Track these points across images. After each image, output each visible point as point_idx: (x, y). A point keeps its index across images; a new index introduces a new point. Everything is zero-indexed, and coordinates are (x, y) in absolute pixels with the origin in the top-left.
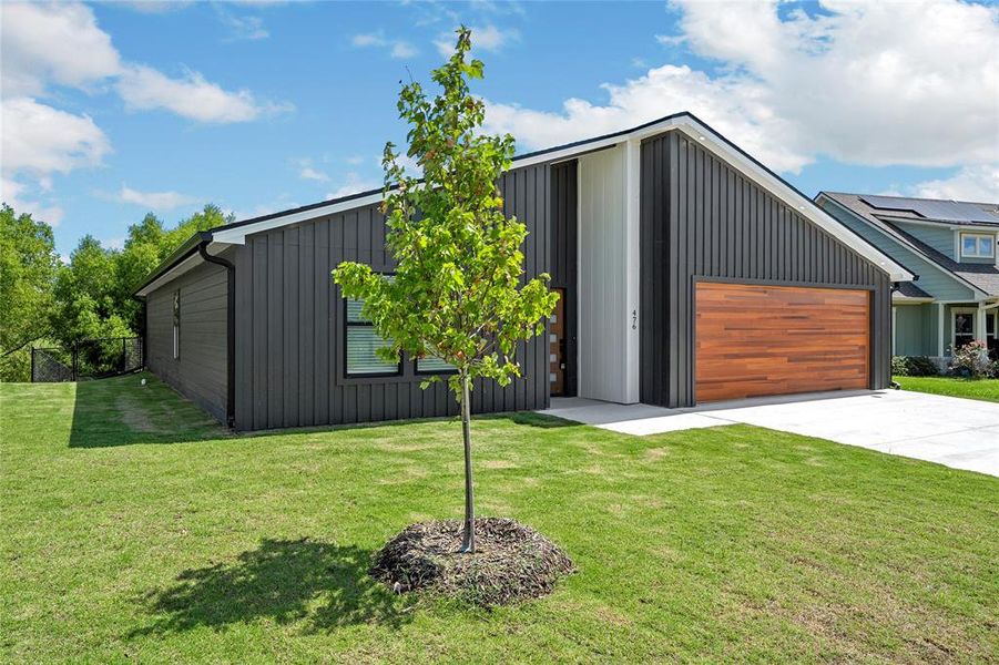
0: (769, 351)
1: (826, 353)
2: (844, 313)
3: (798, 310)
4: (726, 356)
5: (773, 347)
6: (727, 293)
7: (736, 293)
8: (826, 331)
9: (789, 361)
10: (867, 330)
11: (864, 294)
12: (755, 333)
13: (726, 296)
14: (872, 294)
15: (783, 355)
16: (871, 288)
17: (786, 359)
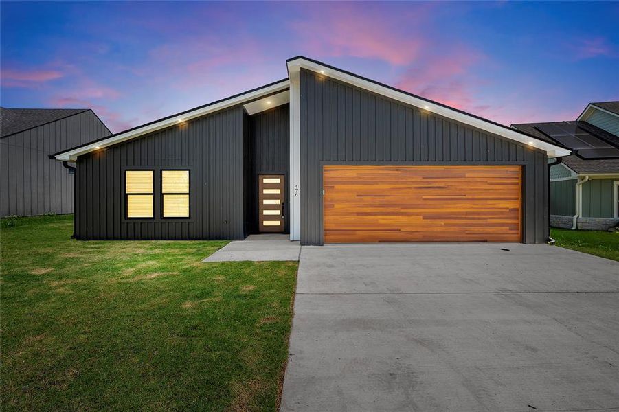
0: (402, 211)
1: (467, 213)
2: (492, 184)
3: (437, 182)
4: (358, 214)
5: (406, 208)
6: (359, 172)
7: (367, 172)
8: (467, 197)
9: (423, 219)
10: (520, 196)
11: (517, 169)
12: (386, 198)
13: (358, 174)
14: (523, 167)
15: (417, 214)
16: (523, 163)
17: (421, 217)
